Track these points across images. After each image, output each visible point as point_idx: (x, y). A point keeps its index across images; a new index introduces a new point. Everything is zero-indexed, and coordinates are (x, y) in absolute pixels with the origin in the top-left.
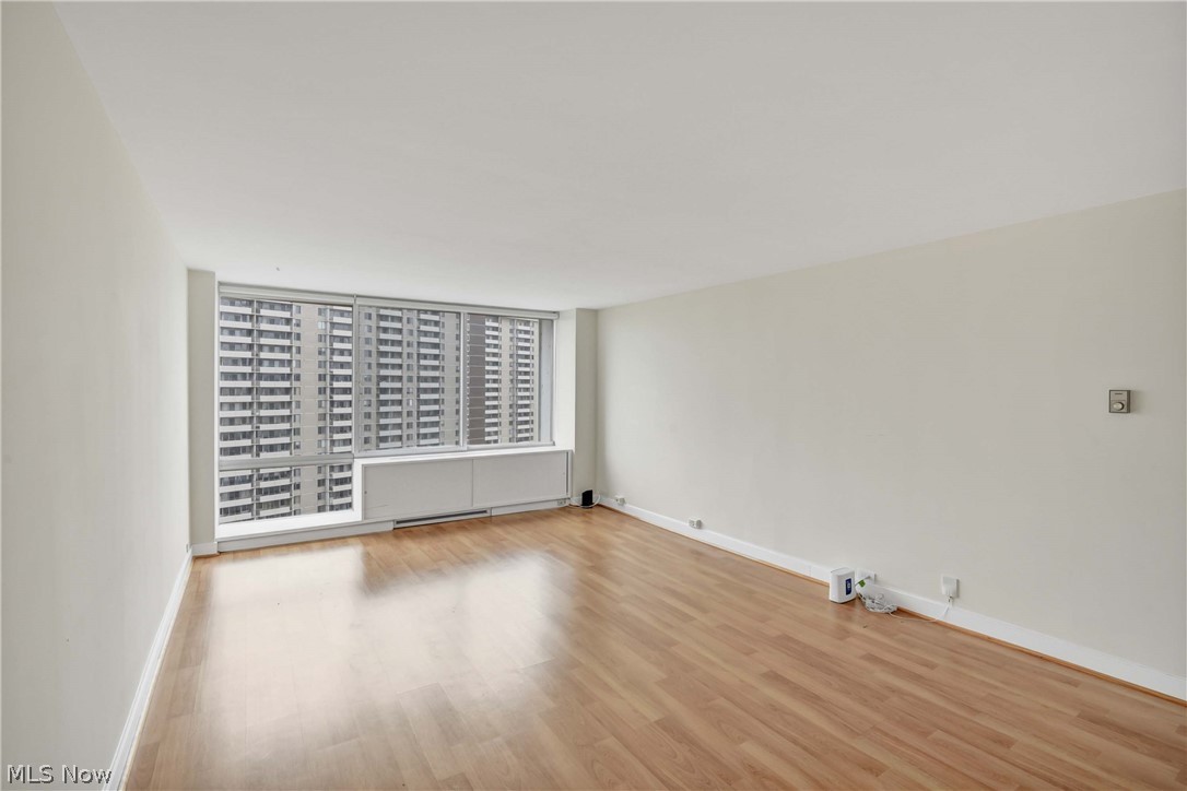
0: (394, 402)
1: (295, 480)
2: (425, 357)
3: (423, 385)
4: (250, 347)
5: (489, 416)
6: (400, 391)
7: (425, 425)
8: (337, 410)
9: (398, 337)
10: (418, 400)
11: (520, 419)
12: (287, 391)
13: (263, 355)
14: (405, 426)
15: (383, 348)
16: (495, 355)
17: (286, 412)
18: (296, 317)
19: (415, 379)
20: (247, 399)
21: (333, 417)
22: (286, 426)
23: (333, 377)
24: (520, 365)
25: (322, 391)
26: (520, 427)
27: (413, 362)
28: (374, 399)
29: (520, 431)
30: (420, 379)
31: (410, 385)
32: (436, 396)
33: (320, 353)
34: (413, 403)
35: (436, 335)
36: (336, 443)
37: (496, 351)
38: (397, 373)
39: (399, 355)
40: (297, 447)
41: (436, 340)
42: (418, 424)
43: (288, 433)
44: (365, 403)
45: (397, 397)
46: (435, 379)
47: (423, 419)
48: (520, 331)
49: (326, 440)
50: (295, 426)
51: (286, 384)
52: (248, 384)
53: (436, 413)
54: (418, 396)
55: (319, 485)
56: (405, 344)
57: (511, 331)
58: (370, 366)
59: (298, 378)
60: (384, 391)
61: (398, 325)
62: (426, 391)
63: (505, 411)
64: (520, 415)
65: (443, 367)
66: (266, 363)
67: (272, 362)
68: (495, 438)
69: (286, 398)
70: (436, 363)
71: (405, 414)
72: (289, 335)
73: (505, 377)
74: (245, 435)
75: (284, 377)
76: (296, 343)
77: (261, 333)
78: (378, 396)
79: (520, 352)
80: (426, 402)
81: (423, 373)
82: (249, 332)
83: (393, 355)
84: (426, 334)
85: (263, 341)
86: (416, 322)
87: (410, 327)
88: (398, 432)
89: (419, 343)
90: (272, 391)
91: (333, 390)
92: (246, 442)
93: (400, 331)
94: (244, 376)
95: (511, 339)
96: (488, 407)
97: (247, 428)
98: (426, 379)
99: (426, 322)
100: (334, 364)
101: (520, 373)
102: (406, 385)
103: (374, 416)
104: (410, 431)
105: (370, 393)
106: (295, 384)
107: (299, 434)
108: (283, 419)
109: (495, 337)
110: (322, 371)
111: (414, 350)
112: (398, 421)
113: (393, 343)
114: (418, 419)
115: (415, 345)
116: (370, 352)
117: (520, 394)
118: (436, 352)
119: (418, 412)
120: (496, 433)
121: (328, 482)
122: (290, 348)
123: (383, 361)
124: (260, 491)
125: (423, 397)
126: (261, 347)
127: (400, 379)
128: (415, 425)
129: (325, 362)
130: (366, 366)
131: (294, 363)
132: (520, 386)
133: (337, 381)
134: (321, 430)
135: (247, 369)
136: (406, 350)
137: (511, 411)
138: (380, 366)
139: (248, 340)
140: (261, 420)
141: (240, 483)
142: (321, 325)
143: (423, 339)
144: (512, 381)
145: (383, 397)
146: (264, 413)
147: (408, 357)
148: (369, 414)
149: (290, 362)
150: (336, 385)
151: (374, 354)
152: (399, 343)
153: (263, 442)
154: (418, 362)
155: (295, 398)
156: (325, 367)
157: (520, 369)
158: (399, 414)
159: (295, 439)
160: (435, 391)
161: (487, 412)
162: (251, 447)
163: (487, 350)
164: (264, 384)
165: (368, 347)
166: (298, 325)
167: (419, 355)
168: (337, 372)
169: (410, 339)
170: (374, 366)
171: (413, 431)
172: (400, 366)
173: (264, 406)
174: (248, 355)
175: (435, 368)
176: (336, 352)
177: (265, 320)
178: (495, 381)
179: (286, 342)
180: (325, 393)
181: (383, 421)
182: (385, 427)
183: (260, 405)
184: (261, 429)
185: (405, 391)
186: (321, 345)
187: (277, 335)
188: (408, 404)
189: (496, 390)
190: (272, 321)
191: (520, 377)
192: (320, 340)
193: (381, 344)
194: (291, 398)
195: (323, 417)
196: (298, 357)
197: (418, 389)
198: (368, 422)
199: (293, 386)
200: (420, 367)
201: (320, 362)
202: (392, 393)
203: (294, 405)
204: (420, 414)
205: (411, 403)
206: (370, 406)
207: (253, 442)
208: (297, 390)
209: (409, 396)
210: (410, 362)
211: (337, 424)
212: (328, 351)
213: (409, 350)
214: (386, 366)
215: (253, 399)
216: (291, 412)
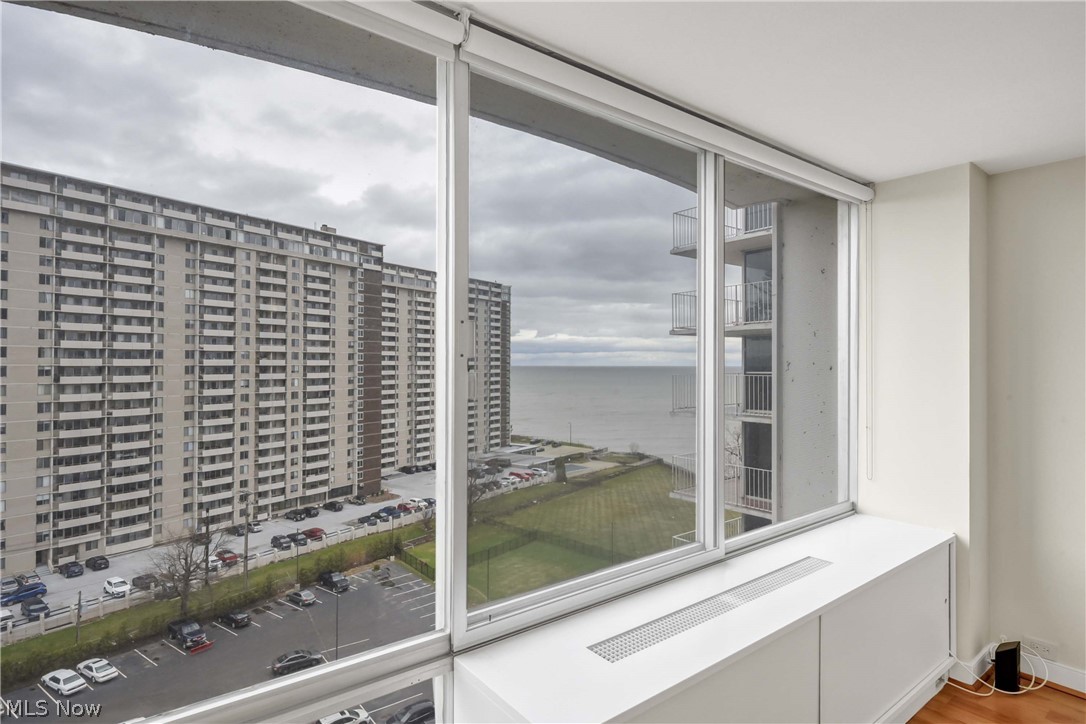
0: (276, 382)
1: (156, 474)
2: (313, 331)
3: (310, 363)
4: (101, 319)
6: (283, 369)
7: (313, 408)
8: (208, 392)
10: (305, 380)
11: (419, 400)
12: (147, 370)
13: (117, 328)
14: (289, 409)
15: (263, 321)
16: (391, 329)
17: (145, 395)
18: (158, 284)
19: (301, 356)
20: (98, 380)
21: (203, 400)
22: (145, 411)
23: (203, 354)
24: (419, 340)
25: (189, 370)
26: (419, 409)
27: (299, 336)
28: (252, 380)
29: (420, 413)
31: (295, 362)
32: (325, 375)
33: (188, 326)
35: (326, 306)
36: (207, 431)
37: (393, 324)
38: (280, 349)
39: (283, 328)
40: (159, 436)
41: (326, 312)
42: (305, 407)
43: (147, 419)
44: (242, 384)
45: (280, 376)
46: (324, 356)
47: (310, 402)
48: (420, 303)
49: (194, 427)
50: (156, 411)
51: (146, 362)
52: (98, 362)
53: (325, 394)
54: (305, 375)
55: (186, 479)
56: (289, 316)
57: (410, 303)
58: (247, 341)
59: (160, 355)
60: (264, 369)
61: (281, 295)
62: (313, 369)
63: (403, 391)
64: (419, 395)
65: (334, 342)
66: (120, 338)
67: (128, 337)
68: (392, 421)
69: (146, 379)
70: (326, 338)
71: (289, 396)
72: (149, 305)
73: (403, 354)
74: (94, 423)
75: (142, 354)
76: (158, 315)
77: (115, 302)
78: (257, 375)
79: (419, 326)
80: (313, 382)
81: (311, 349)
82: (100, 301)
83: (276, 328)
84: (314, 304)
85: (117, 311)
86: (302, 291)
87: (295, 296)
88: (281, 417)
89: (305, 315)
90: (128, 371)
91: (202, 369)
92: (96, 432)
93: (283, 302)
94: (93, 353)
95: (410, 312)
96: (384, 387)
97: (97, 414)
98: (313, 356)
99: (314, 292)
100: (204, 339)
101: (419, 349)
102: (290, 362)
103: (252, 398)
104: (295, 415)
105: (248, 372)
106: (157, 362)
107: (161, 420)
108: (141, 403)
109: (392, 310)
110: (189, 347)
111: (300, 323)
112: (281, 403)
113: (276, 315)
114: (305, 401)
115: (302, 317)
116: (248, 325)
117: (419, 372)
118: (326, 325)
119: (305, 393)
120: (393, 416)
121: (196, 477)
122: (150, 320)
123: (263, 335)
124: (112, 490)
125: (310, 376)
126: (115, 319)
127: (283, 355)
128: (301, 408)
129: (194, 336)
130: (244, 341)
131: (155, 338)
132: (419, 363)
133: (208, 358)
134: (188, 416)
135: (98, 345)
136: (291, 323)
137: (409, 391)
138: (260, 341)
139: (99, 310)
140: (113, 404)
141: (87, 480)
142: (188, 294)
143: (310, 311)
144: (410, 358)
145: (263, 376)
146: (117, 396)
147: (293, 331)
148: (247, 395)
149: (150, 336)
150: (207, 362)
151: (253, 328)
152: (283, 315)
153: (117, 430)
154: (305, 336)
155: (156, 379)
156: (193, 342)
157: (420, 345)
158: (282, 396)
159: (156, 426)
160: (324, 369)
161: (384, 392)
162: (102, 437)
163: (383, 324)
164: (117, 362)
165: (246, 320)
166: (161, 293)
167: (305, 328)
168: (208, 348)
169: (296, 310)
170: (253, 341)
172: (284, 342)
173: (118, 388)
174: (98, 328)
175: (325, 343)
176: (207, 325)
177: (120, 287)
178: (391, 358)
179: (146, 313)
180: (193, 372)
181: (263, 404)
182: (266, 411)
183: (113, 387)
184: (114, 415)
185: (289, 370)
186: (189, 317)
187: (135, 304)
188: (293, 384)
189: (393, 368)
190: (129, 288)
191: (419, 354)
192: (188, 311)
193: (261, 316)
194: (152, 378)
195: (190, 400)
196: (160, 330)
197: (305, 367)
198: (245, 405)
199: (154, 364)
200: (307, 342)
201: (187, 337)
202: (274, 371)
203: (155, 386)
204: (307, 395)
205: (296, 384)
206: (247, 386)
207: (103, 431)
208: (160, 369)
209: (294, 375)
210: (295, 336)
211: (207, 408)
212: (198, 324)
213: (294, 323)
214: (267, 341)
215: (104, 379)
216: (152, 395)
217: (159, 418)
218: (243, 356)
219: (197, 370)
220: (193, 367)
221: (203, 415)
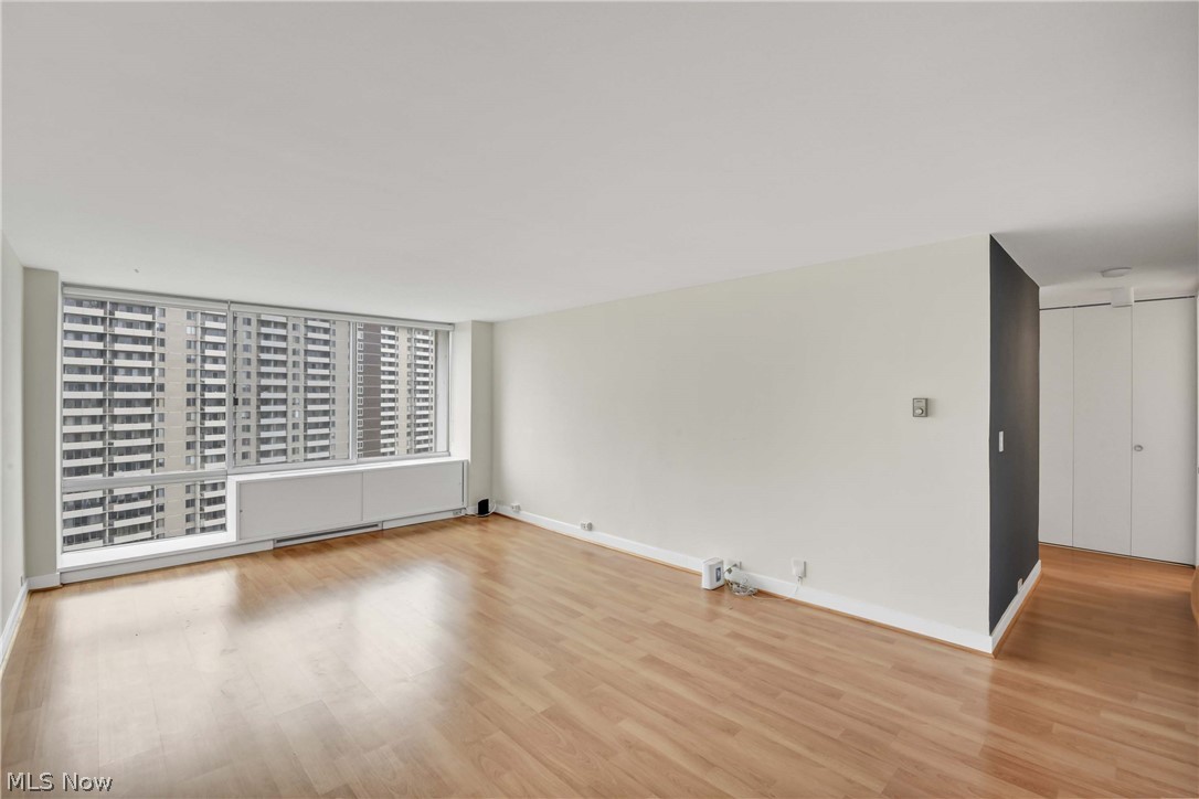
0: (277, 414)
1: (158, 501)
2: (313, 366)
3: (311, 396)
4: (102, 353)
5: (385, 427)
6: (284, 401)
7: (314, 437)
8: (209, 424)
9: (282, 345)
10: (305, 412)
11: (418, 429)
12: (148, 403)
13: (118, 363)
14: (290, 439)
16: (391, 364)
17: (146, 426)
18: (159, 320)
19: (302, 390)
20: (98, 411)
21: (204, 431)
22: (146, 442)
23: (205, 387)
24: (419, 374)
25: (191, 402)
26: (418, 438)
27: (300, 370)
28: (253, 411)
29: (419, 442)
30: (307, 389)
31: (296, 395)
32: (326, 407)
33: (189, 361)
34: (299, 416)
35: (326, 342)
36: (209, 460)
37: (392, 360)
38: (281, 382)
39: (284, 363)
40: (161, 465)
41: (326, 349)
42: (305, 437)
43: (149, 449)
44: (243, 415)
45: (282, 408)
46: (324, 389)
47: (310, 432)
48: (419, 341)
49: (195, 456)
50: (157, 441)
51: (147, 395)
52: (98, 395)
53: (326, 425)
54: (306, 407)
55: (187, 506)
56: (290, 352)
57: (409, 340)
58: (248, 375)
59: (161, 388)
60: (266, 402)
61: (282, 332)
62: (314, 401)
63: (402, 422)
64: (418, 425)
65: (334, 376)
66: (121, 371)
67: (129, 371)
68: (392, 449)
69: (147, 411)
70: (326, 372)
71: (290, 426)
72: (150, 341)
73: (403, 387)
74: (95, 453)
75: (143, 387)
76: (159, 350)
77: (116, 338)
78: (258, 407)
79: (419, 362)
80: (314, 413)
81: (311, 383)
82: (101, 337)
83: (277, 363)
84: (314, 341)
85: (118, 347)
87: (296, 334)
88: (282, 446)
89: (306, 352)
90: (129, 403)
91: (204, 402)
92: (98, 461)
93: (284, 338)
94: (93, 386)
95: (409, 348)
96: (384, 418)
97: (98, 444)
98: (314, 390)
99: (314, 329)
100: (205, 373)
101: (419, 383)
102: (291, 395)
103: (254, 429)
104: (296, 445)
105: (249, 404)
106: (158, 395)
107: (162, 450)
108: (142, 434)
109: (391, 346)
110: (191, 381)
111: (300, 358)
112: (282, 433)
113: (277, 350)
114: (305, 431)
115: (302, 352)
116: (249, 360)
117: (418, 404)
118: (326, 360)
119: (305, 424)
120: (393, 445)
121: (198, 503)
122: (151, 355)
123: (264, 369)
124: (114, 516)
125: (311, 408)
126: (115, 354)
127: (284, 389)
128: (302, 438)
129: (195, 370)
130: (244, 375)
131: (157, 372)
132: (418, 396)
133: (210, 391)
134: (189, 446)
135: (98, 378)
136: (291, 358)
137: (409, 421)
138: (261, 375)
139: (100, 346)
140: (114, 435)
141: (88, 507)
142: (190, 330)
143: (311, 347)
144: (410, 391)
145: (264, 408)
146: (118, 427)
147: (294, 366)
148: (249, 426)
149: (151, 371)
150: (208, 395)
151: (254, 362)
152: (284, 351)
153: (118, 459)
154: (306, 371)
155: (158, 410)
156: (195, 376)
157: (419, 379)
158: (283, 427)
159: (158, 455)
160: (324, 401)
161: (383, 423)
162: (103, 466)
163: (383, 359)
164: (118, 395)
165: (247, 355)
166: (162, 330)
167: (306, 363)
168: (209, 381)
169: (296, 346)
170: (254, 375)
171: (300, 444)
172: (285, 376)
173: (119, 420)
174: (99, 362)
175: (324, 377)
176: (208, 360)
177: (120, 324)
178: (391, 391)
179: (147, 349)
180: (194, 404)
181: (264, 435)
182: (267, 441)
183: (114, 419)
184: (115, 445)
185: (290, 402)
186: (191, 352)
187: (136, 340)
188: (294, 416)
189: (393, 400)
190: (130, 324)
191: (418, 387)
192: (189, 347)
193: (263, 352)
194: (153, 410)
195: (192, 431)
196: (162, 365)
197: (306, 400)
198: (246, 435)
199: (156, 397)
200: (307, 376)
201: (189, 371)
202: (275, 404)
203: (156, 417)
204: (307, 426)
205: (297, 415)
206: (248, 418)
207: (104, 460)
208: (161, 401)
209: (295, 407)
210: (296, 371)
211: (209, 438)
212: (199, 358)
213: (296, 358)
214: (268, 375)
215: (104, 411)
216: (153, 426)
217: (160, 447)
218: (244, 389)
219: (198, 402)
220: (194, 400)
221: (204, 445)
